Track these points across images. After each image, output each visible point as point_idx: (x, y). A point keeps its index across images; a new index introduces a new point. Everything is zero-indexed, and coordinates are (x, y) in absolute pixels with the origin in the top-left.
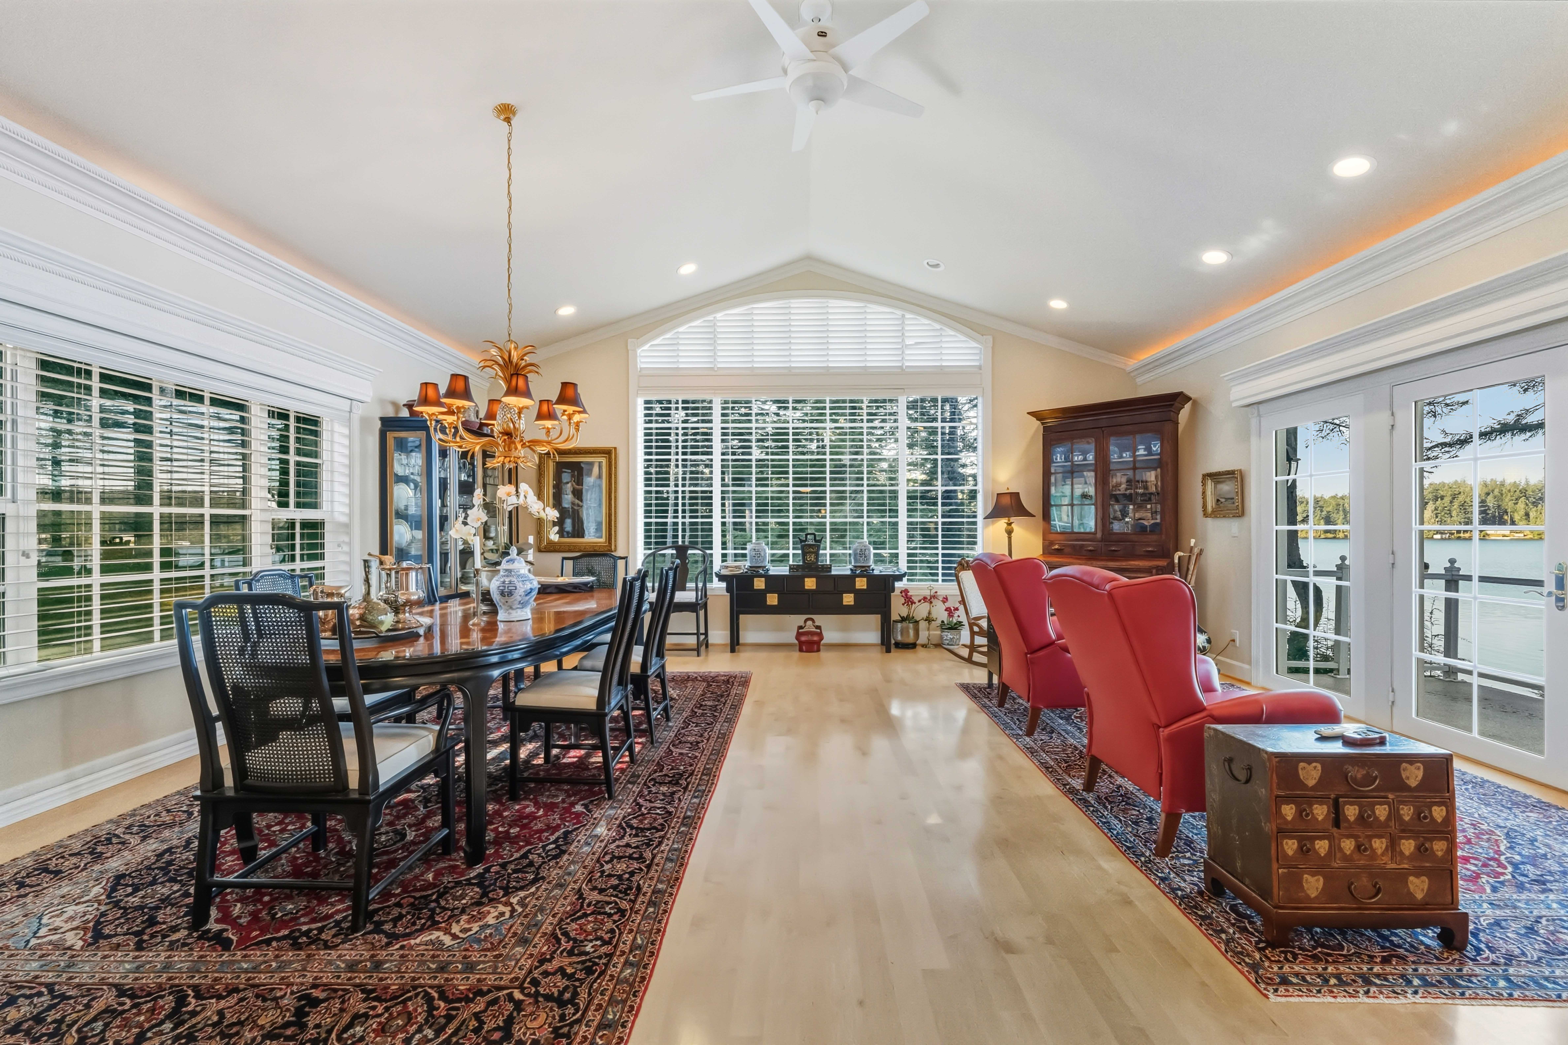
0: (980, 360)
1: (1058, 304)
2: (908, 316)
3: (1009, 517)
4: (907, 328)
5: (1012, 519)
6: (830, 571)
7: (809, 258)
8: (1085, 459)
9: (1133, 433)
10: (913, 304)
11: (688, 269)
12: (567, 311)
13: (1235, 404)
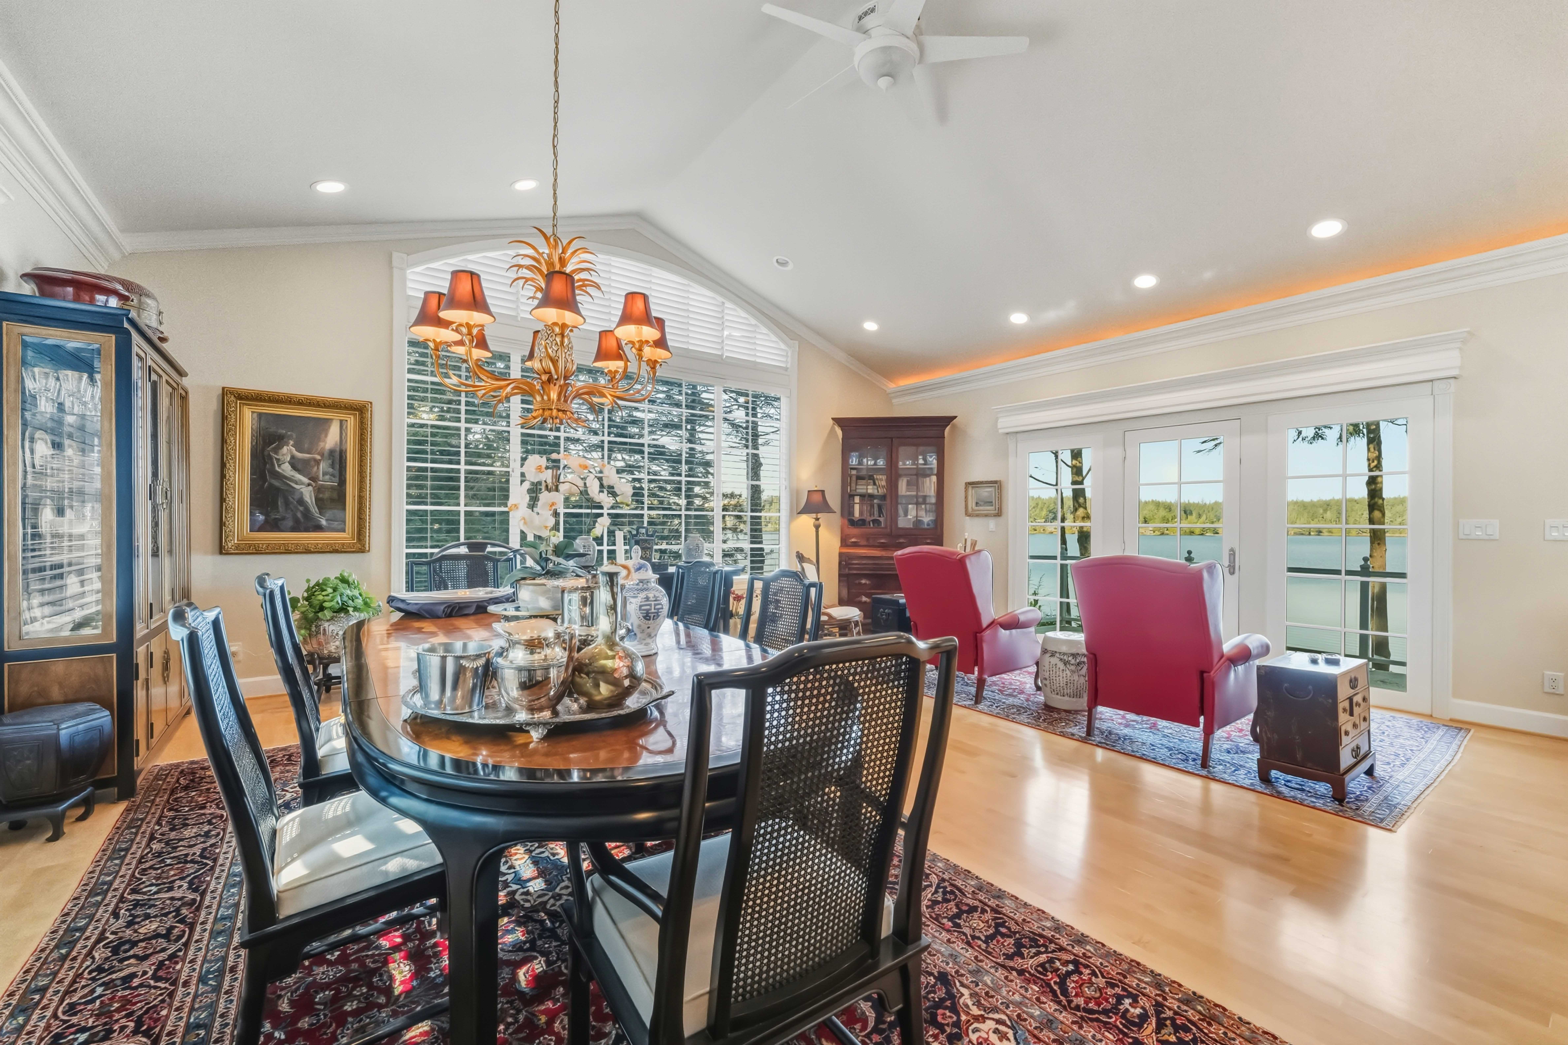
0: (787, 362)
1: (871, 326)
2: (728, 305)
3: (817, 513)
4: (726, 317)
5: (819, 515)
6: (667, 569)
7: (640, 216)
8: (875, 464)
9: (917, 445)
10: (733, 293)
11: (525, 185)
12: (330, 188)
13: (1001, 431)
